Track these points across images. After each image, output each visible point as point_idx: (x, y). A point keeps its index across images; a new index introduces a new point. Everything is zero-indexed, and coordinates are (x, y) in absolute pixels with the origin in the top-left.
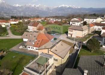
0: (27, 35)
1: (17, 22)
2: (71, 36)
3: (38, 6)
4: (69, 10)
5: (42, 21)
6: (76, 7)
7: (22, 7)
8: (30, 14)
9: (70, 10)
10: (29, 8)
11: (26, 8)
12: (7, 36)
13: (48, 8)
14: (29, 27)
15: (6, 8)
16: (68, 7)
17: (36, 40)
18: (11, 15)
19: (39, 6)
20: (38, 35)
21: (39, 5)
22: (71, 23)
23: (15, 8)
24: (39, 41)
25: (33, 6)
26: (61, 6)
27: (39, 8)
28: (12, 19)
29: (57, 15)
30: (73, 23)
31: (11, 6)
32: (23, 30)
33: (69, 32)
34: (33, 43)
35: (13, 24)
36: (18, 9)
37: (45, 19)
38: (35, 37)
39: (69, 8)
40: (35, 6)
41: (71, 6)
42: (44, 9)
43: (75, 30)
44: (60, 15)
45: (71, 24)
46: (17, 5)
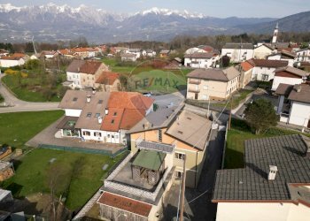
0: (75, 99)
1: (21, 62)
3: (78, 10)
4: (172, 23)
5: (99, 55)
6: (192, 16)
7: (24, 13)
9: (175, 23)
11: (39, 16)
12: (5, 104)
13: (111, 18)
14: (69, 75)
16: (169, 14)
17: (107, 112)
19: (81, 11)
20: (111, 98)
21: (82, 6)
22: (187, 61)
24: (115, 114)
25: (62, 10)
26: (149, 11)
29: (138, 39)
30: (193, 62)
32: (50, 86)
33: (190, 86)
34: (100, 121)
35: (11, 68)
37: (108, 51)
38: (100, 102)
39: (173, 17)
41: (176, 12)
42: (99, 21)
44: (148, 38)
45: (188, 64)
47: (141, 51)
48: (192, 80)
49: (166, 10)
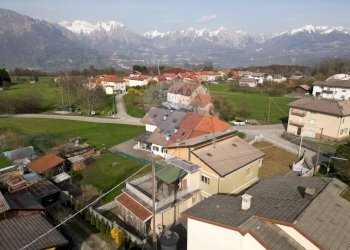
1: (145, 82)
2: (299, 132)
3: (216, 33)
5: (219, 79)
8: (188, 59)
9: (335, 43)
10: (186, 40)
13: (250, 40)
15: (124, 43)
17: (176, 130)
18: (135, 62)
19: (219, 34)
21: (222, 28)
22: (316, 89)
23: (148, 42)
24: (183, 134)
26: (301, 30)
27: (217, 40)
28: (134, 73)
30: (324, 92)
31: (138, 36)
34: (168, 139)
35: (133, 87)
36: (155, 45)
37: (230, 75)
39: (334, 36)
40: (206, 34)
41: (340, 29)
42: (236, 44)
43: (312, 111)
44: (294, 62)
45: (318, 94)
46: (155, 34)
47: (266, 76)
48: (295, 110)
49: (324, 28)
